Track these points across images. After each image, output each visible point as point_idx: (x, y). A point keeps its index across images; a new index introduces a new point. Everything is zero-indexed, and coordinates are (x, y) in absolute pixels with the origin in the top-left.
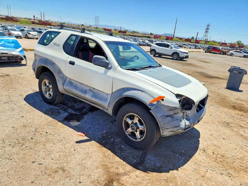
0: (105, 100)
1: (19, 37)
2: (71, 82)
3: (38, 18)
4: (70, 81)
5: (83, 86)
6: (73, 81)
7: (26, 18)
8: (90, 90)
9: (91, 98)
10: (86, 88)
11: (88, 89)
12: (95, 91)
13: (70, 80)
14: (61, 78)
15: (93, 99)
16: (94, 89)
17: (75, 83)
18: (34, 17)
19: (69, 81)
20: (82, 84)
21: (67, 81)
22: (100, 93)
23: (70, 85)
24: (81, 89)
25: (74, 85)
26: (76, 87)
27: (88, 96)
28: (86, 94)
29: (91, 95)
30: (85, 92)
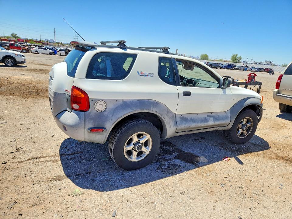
0: (226, 117)
2: (184, 117)
4: (182, 117)
5: (199, 116)
6: (185, 116)
8: (208, 116)
9: (215, 122)
10: (203, 116)
11: (206, 116)
12: (213, 114)
13: (180, 116)
14: (171, 118)
15: (217, 123)
16: (212, 113)
17: (190, 116)
19: (180, 118)
20: (197, 114)
21: (178, 119)
22: (218, 114)
23: (185, 122)
24: (200, 119)
25: (189, 119)
26: (193, 120)
27: (211, 123)
28: (208, 122)
29: (213, 121)
30: (206, 120)
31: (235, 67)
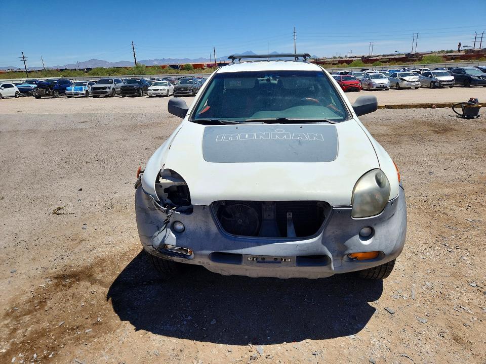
1: (383, 87)
3: (467, 47)
7: (442, 51)
18: (460, 45)
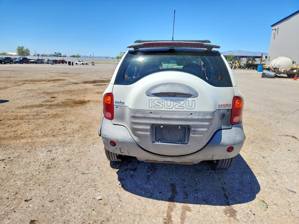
31: (32, 61)
